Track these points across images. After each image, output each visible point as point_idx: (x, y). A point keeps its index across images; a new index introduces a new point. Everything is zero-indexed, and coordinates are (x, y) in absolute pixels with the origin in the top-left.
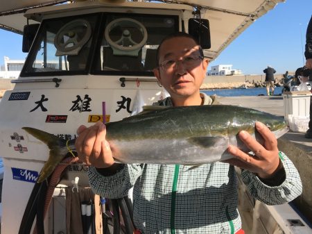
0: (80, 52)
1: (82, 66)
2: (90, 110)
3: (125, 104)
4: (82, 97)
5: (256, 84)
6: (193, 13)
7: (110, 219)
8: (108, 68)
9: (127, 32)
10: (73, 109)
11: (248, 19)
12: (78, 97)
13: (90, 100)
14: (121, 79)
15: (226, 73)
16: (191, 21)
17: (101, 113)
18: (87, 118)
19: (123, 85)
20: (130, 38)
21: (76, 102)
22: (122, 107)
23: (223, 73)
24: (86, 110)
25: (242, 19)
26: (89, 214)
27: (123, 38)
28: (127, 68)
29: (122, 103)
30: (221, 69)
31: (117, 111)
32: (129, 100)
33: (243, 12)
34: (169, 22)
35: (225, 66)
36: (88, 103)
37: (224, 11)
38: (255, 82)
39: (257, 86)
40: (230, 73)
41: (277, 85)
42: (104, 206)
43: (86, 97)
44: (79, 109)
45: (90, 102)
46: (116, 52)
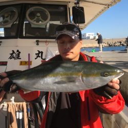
0: (12, 26)
1: (13, 34)
2: (20, 59)
3: (40, 55)
4: (15, 51)
5: (109, 45)
6: (75, 3)
7: (32, 121)
8: (28, 35)
9: (39, 14)
10: (10, 58)
11: (106, 6)
12: (13, 51)
13: (20, 53)
14: (37, 41)
15: (91, 38)
16: (74, 8)
17: (27, 60)
18: (19, 63)
19: (38, 44)
20: (40, 17)
21: (12, 54)
22: (38, 56)
23: (89, 38)
24: (18, 59)
25: (102, 7)
26: (21, 118)
27: (36, 18)
28: (39, 35)
29: (38, 54)
30: (87, 35)
31: (36, 59)
32: (42, 53)
33: (104, 3)
34: (62, 8)
35: (90, 34)
36: (19, 54)
37: (93, 2)
38: (109, 43)
39: (110, 46)
40: (93, 38)
41: (123, 45)
42: (29, 113)
43: (18, 51)
44: (14, 58)
45: (20, 54)
46: (33, 26)
